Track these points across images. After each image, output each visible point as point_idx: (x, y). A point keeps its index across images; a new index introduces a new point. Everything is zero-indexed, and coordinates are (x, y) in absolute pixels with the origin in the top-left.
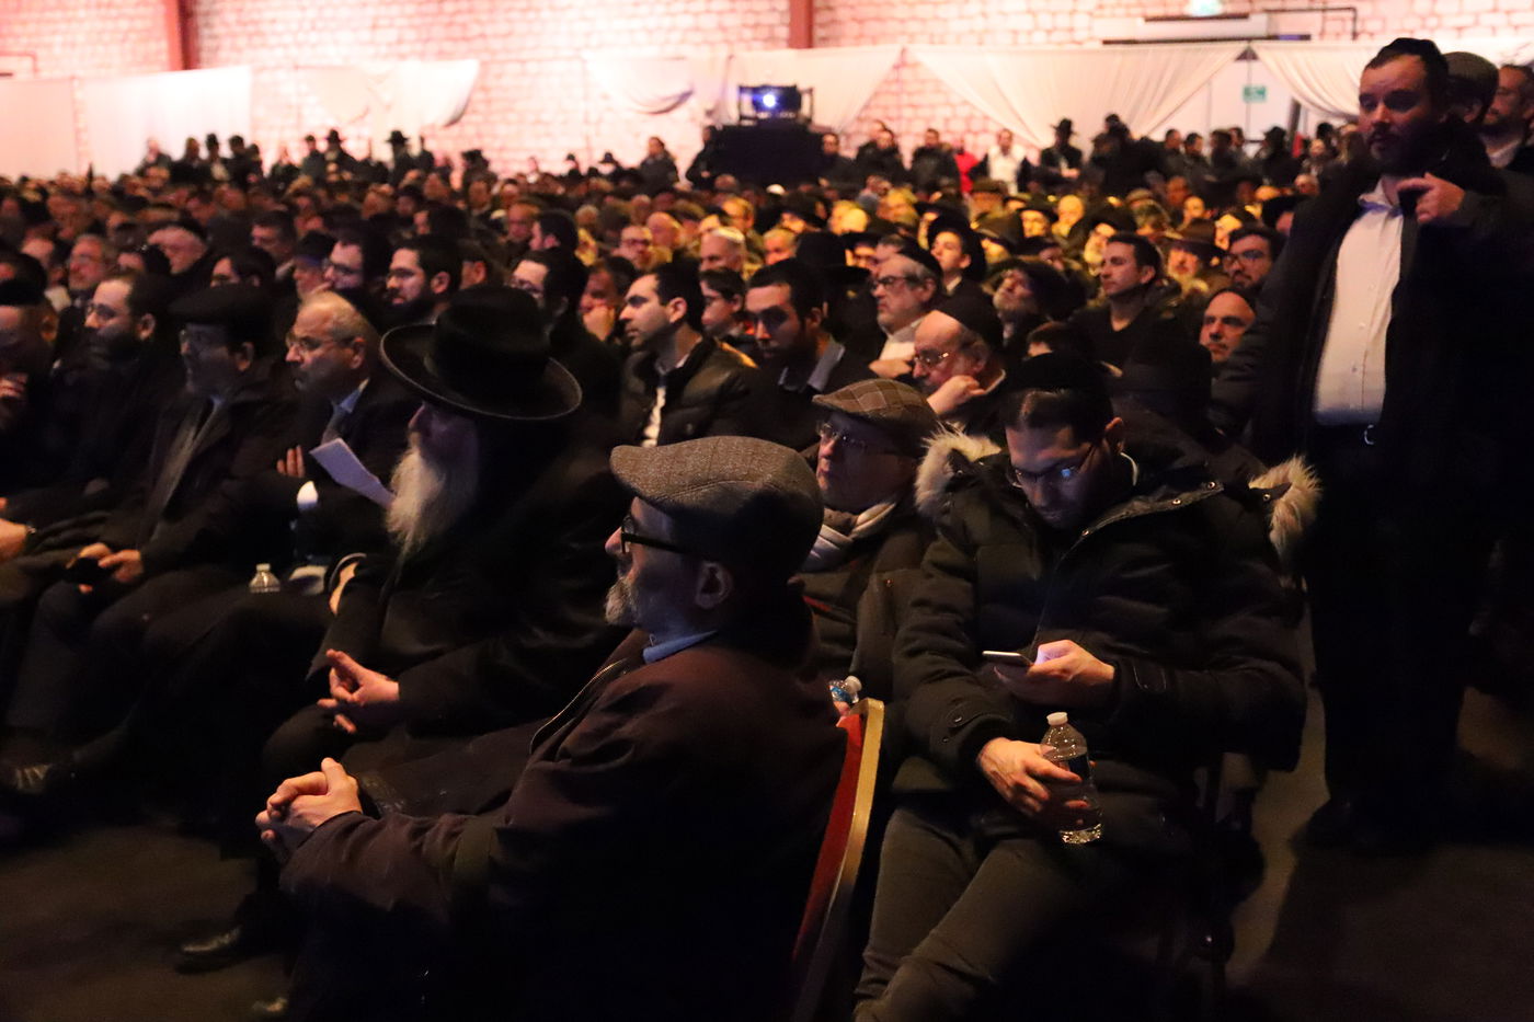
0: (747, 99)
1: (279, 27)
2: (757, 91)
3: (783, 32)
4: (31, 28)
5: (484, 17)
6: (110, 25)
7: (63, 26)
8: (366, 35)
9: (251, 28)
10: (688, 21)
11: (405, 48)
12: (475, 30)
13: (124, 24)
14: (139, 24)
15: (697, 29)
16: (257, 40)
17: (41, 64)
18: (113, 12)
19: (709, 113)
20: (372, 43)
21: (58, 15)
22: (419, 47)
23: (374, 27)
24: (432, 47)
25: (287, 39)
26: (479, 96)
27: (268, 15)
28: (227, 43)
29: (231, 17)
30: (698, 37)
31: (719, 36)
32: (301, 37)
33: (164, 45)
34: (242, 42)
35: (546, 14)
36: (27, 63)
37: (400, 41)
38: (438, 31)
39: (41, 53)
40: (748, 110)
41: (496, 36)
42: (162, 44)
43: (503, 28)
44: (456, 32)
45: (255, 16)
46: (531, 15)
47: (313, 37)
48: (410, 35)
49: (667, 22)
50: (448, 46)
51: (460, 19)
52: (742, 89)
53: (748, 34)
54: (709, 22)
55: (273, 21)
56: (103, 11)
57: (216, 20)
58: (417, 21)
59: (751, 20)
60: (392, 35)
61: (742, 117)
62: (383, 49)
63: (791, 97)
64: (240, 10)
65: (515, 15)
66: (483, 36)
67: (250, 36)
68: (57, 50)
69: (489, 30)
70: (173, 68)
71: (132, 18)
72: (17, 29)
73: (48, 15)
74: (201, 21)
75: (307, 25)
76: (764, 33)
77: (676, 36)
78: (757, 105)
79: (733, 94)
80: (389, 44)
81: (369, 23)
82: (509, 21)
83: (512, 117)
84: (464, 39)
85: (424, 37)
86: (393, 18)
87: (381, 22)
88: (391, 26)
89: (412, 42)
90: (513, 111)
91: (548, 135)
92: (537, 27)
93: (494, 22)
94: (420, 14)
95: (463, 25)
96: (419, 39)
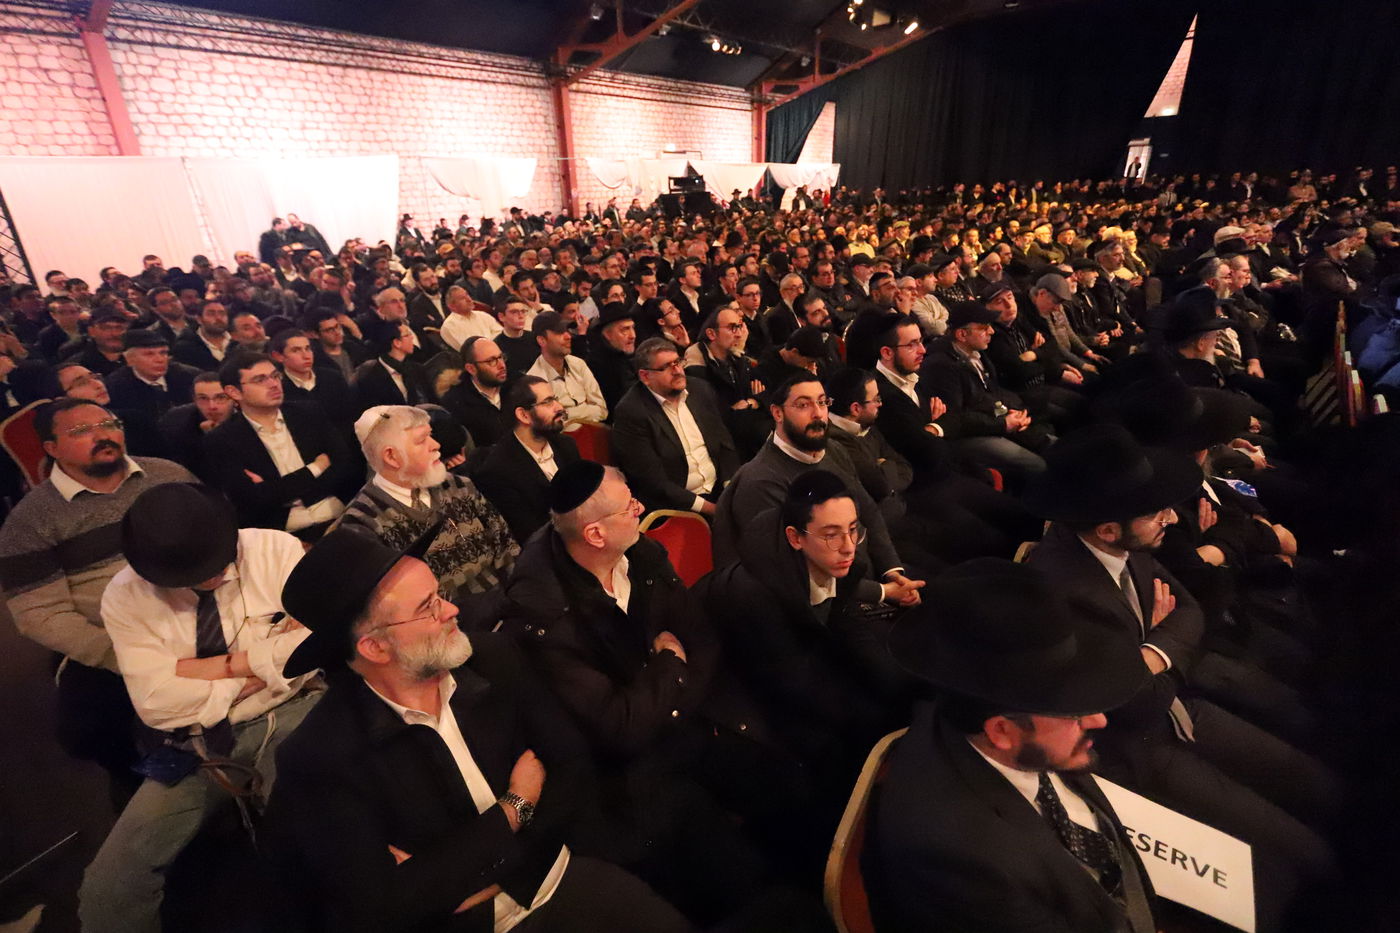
5: (387, 128)
8: (298, 134)
10: (503, 140)
11: (333, 145)
15: (508, 145)
22: (344, 145)
23: (304, 128)
24: (354, 146)
25: (220, 131)
29: (147, 107)
32: (234, 131)
38: (356, 135)
41: (398, 141)
43: (402, 136)
44: (370, 136)
46: (419, 129)
47: (247, 132)
48: (335, 136)
50: (365, 145)
58: (338, 126)
59: (531, 142)
60: (321, 135)
61: (671, 190)
62: (315, 146)
69: (392, 136)
76: (537, 149)
80: (319, 142)
81: (298, 125)
82: (405, 132)
83: (416, 193)
84: (376, 141)
85: (346, 138)
86: (318, 123)
87: (308, 125)
88: (318, 128)
89: (338, 142)
90: (417, 189)
91: (441, 204)
92: (423, 137)
93: (395, 132)
94: (339, 122)
95: (373, 132)
96: (342, 139)
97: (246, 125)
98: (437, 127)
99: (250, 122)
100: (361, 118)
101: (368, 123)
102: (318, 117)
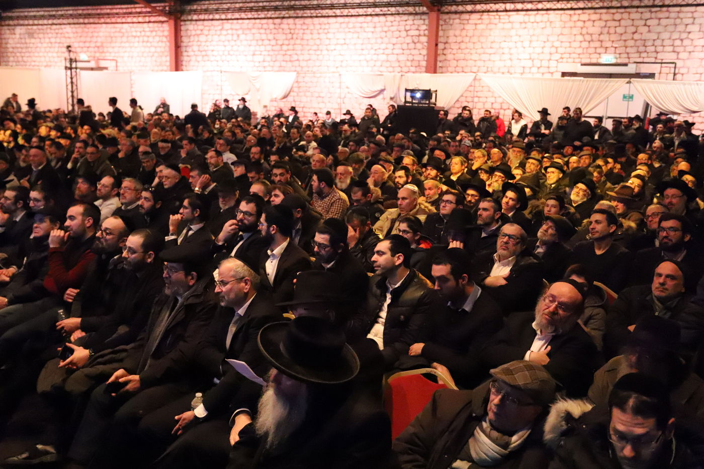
0: (409, 94)
1: (215, 53)
2: (412, 91)
3: (424, 64)
4: (116, 50)
5: (299, 52)
6: (147, 50)
7: (128, 49)
8: (250, 58)
9: (204, 53)
10: (384, 57)
11: (266, 64)
12: (295, 57)
13: (153, 49)
14: (158, 50)
15: (388, 61)
16: (206, 58)
17: (118, 64)
18: (149, 44)
19: (392, 99)
20: (253, 61)
21: (127, 45)
22: (272, 64)
23: (254, 55)
24: (277, 64)
25: (218, 58)
26: (296, 85)
27: (211, 48)
28: (193, 58)
29: (195, 48)
30: (388, 64)
31: (397, 64)
32: (224, 57)
33: (168, 58)
34: (200, 58)
35: (325, 52)
36: (114, 63)
37: (264, 61)
38: (280, 58)
39: (119, 60)
40: (409, 99)
41: (303, 60)
42: (167, 59)
43: (306, 57)
44: (287, 58)
45: (206, 48)
46: (318, 52)
47: (229, 58)
48: (268, 58)
49: (375, 57)
50: (283, 64)
51: (289, 53)
52: (407, 90)
53: (409, 64)
54: (393, 58)
55: (213, 51)
56: (145, 44)
57: (189, 49)
58: (271, 53)
59: (410, 58)
60: (261, 58)
61: (406, 102)
62: (257, 64)
63: (427, 94)
64: (199, 46)
65: (311, 52)
66: (298, 60)
67: (203, 56)
68: (125, 59)
69: (301, 58)
70: (171, 70)
71: (156, 47)
72: (110, 50)
73: (123, 45)
74: (183, 49)
75: (226, 53)
76: (416, 64)
77: (378, 64)
78: (413, 97)
79: (403, 92)
80: (259, 62)
81: (252, 53)
82: (309, 54)
83: (308, 94)
84: (290, 61)
85: (274, 60)
86: (261, 51)
87: (257, 53)
88: (261, 55)
89: (269, 62)
90: (309, 92)
91: (323, 102)
92: (321, 57)
93: (303, 55)
94: (273, 50)
95: (290, 55)
96: (272, 60)
97: (229, 54)
98: (332, 50)
99: (231, 53)
100: (285, 48)
101: (288, 50)
102: (262, 48)
